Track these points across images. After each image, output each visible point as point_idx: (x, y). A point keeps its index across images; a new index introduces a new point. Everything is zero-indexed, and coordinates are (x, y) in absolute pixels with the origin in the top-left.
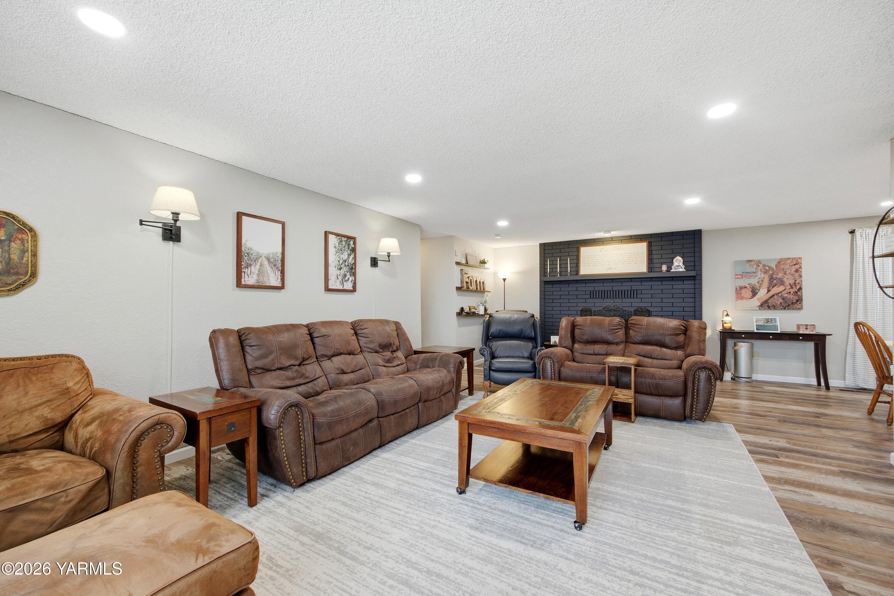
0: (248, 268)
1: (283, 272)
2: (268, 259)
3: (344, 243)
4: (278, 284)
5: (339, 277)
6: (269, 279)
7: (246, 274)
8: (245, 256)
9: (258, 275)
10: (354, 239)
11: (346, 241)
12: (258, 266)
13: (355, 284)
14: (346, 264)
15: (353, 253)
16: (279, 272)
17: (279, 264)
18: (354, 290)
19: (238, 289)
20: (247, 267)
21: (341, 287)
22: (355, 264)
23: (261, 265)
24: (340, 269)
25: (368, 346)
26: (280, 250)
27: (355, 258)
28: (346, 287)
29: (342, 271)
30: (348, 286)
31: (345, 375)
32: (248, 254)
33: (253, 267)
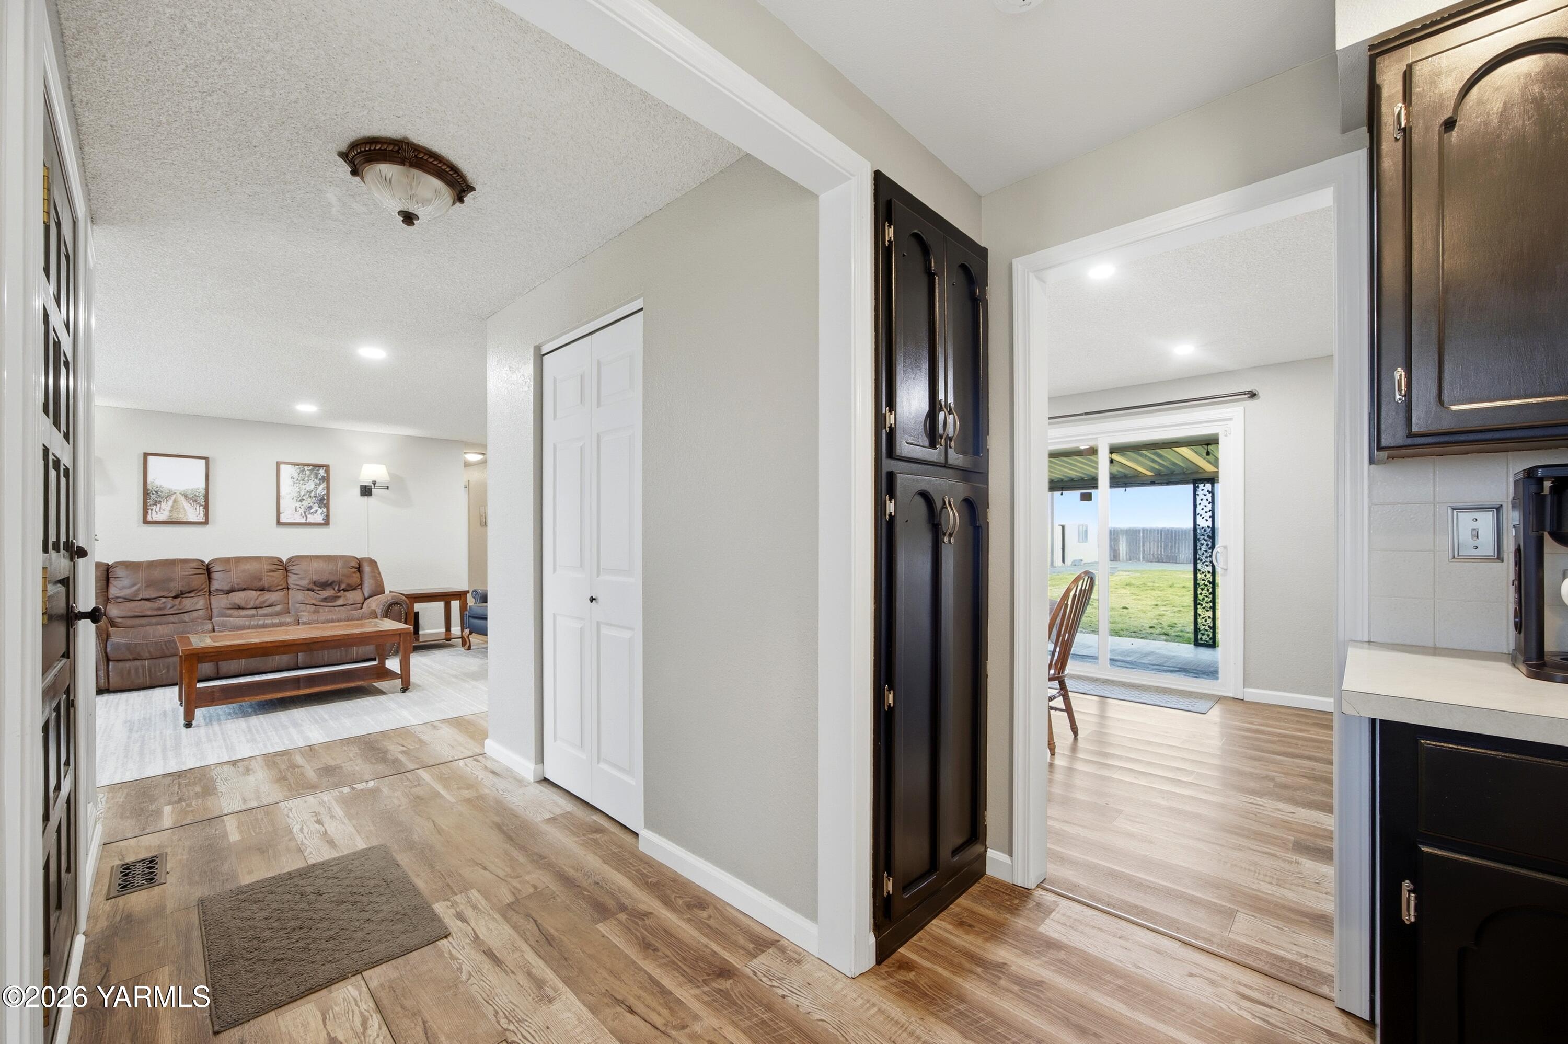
0: (156, 505)
1: (206, 507)
2: (186, 496)
3: (308, 472)
4: (201, 518)
5: (299, 509)
6: (185, 515)
7: (154, 511)
8: (153, 494)
9: (171, 511)
10: (327, 468)
11: (311, 471)
12: (170, 503)
13: (328, 516)
14: (312, 494)
15: (323, 482)
16: (201, 508)
17: (202, 502)
18: (326, 523)
19: (145, 525)
20: (155, 503)
21: (303, 521)
22: (328, 494)
23: (175, 501)
24: (302, 500)
25: (297, 583)
26: (203, 485)
27: (328, 488)
28: (311, 519)
29: (305, 503)
30: (318, 518)
31: (240, 610)
32: (156, 492)
33: (163, 505)
